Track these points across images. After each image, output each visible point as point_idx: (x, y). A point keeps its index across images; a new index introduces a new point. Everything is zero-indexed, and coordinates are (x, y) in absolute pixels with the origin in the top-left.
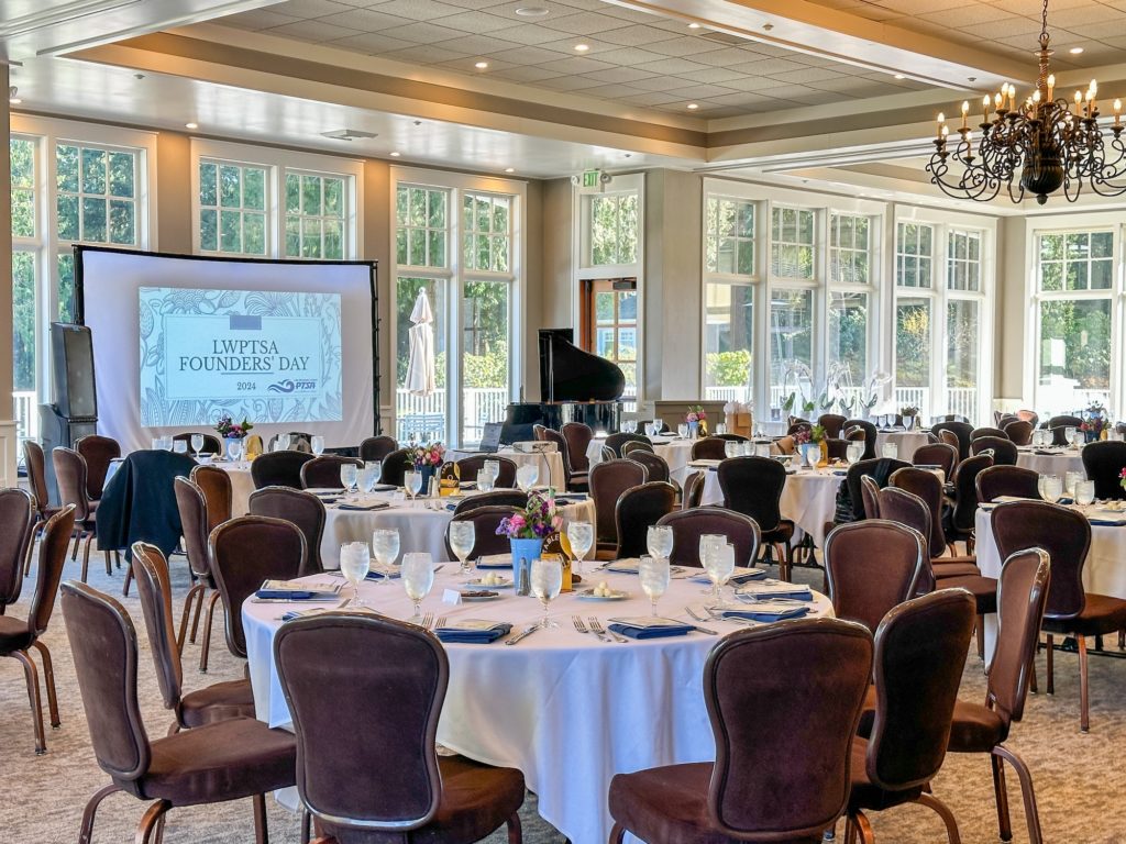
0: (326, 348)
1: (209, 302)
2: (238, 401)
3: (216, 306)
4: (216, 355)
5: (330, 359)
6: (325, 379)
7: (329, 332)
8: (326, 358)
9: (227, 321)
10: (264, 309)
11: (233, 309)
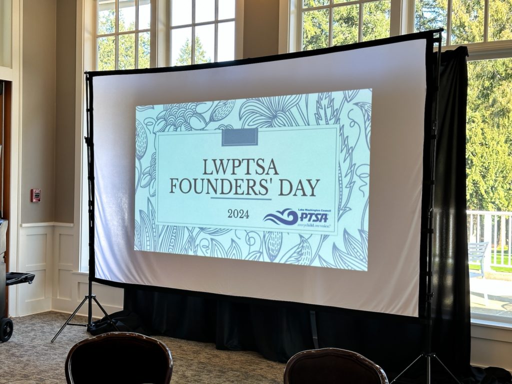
0: (345, 167)
1: (200, 116)
2: (228, 231)
3: (208, 120)
4: (206, 177)
5: (351, 183)
6: (343, 209)
7: (351, 143)
8: (346, 181)
9: (219, 137)
10: (263, 119)
11: (225, 122)
